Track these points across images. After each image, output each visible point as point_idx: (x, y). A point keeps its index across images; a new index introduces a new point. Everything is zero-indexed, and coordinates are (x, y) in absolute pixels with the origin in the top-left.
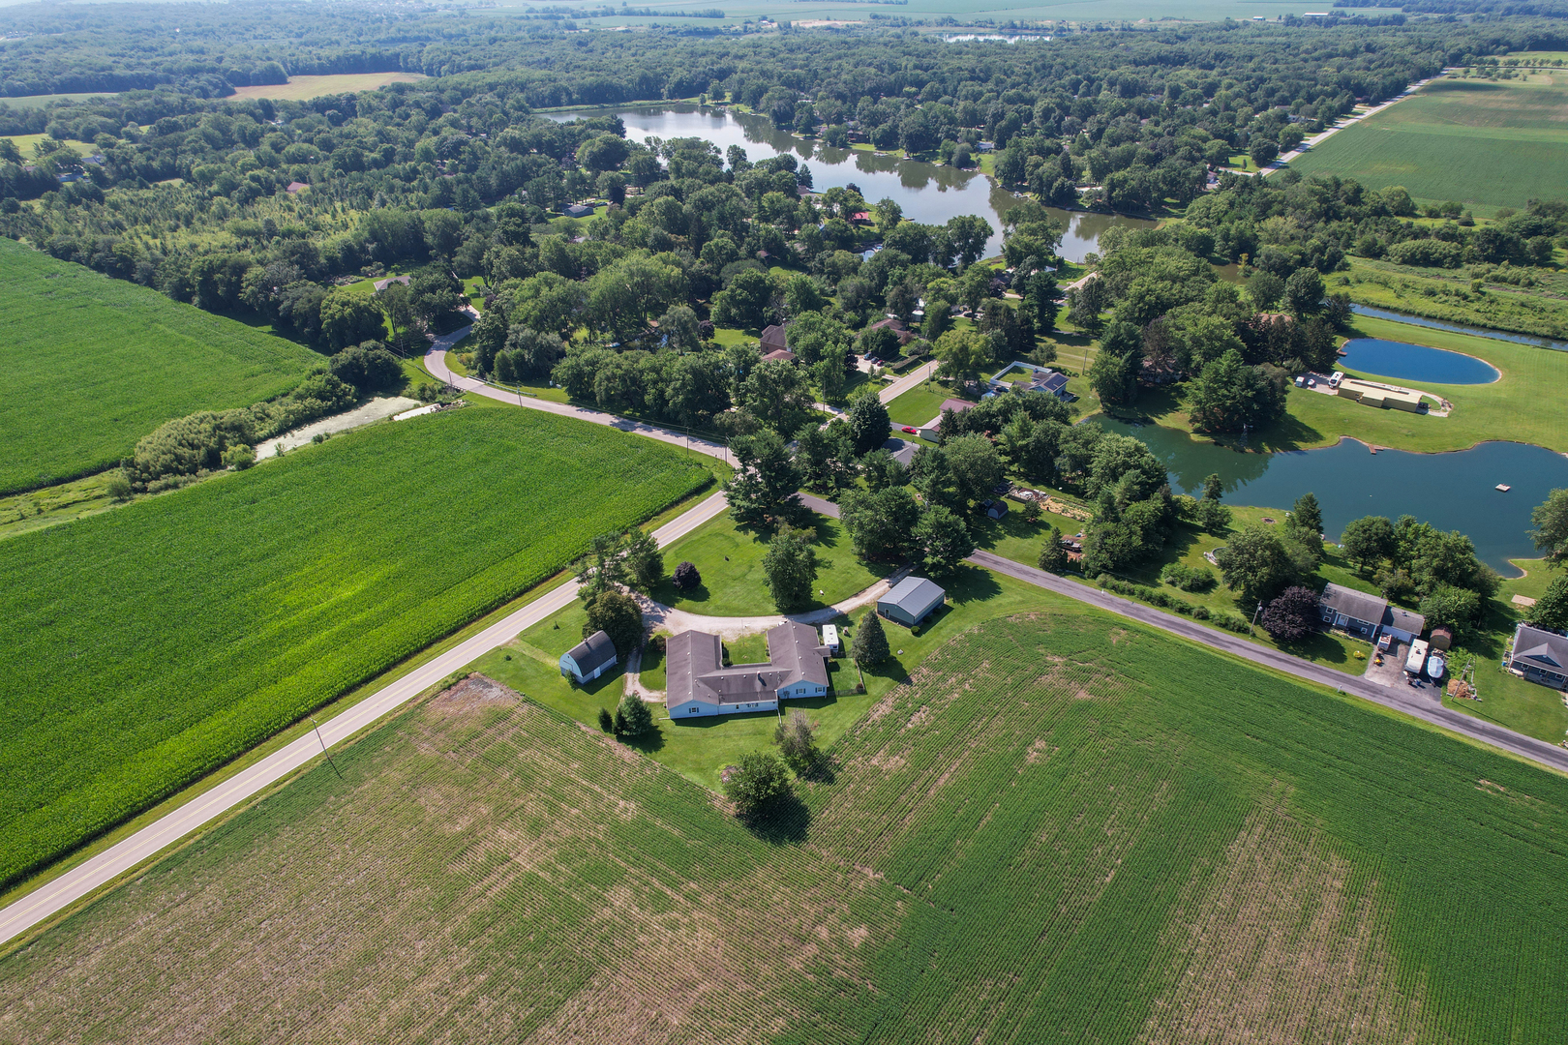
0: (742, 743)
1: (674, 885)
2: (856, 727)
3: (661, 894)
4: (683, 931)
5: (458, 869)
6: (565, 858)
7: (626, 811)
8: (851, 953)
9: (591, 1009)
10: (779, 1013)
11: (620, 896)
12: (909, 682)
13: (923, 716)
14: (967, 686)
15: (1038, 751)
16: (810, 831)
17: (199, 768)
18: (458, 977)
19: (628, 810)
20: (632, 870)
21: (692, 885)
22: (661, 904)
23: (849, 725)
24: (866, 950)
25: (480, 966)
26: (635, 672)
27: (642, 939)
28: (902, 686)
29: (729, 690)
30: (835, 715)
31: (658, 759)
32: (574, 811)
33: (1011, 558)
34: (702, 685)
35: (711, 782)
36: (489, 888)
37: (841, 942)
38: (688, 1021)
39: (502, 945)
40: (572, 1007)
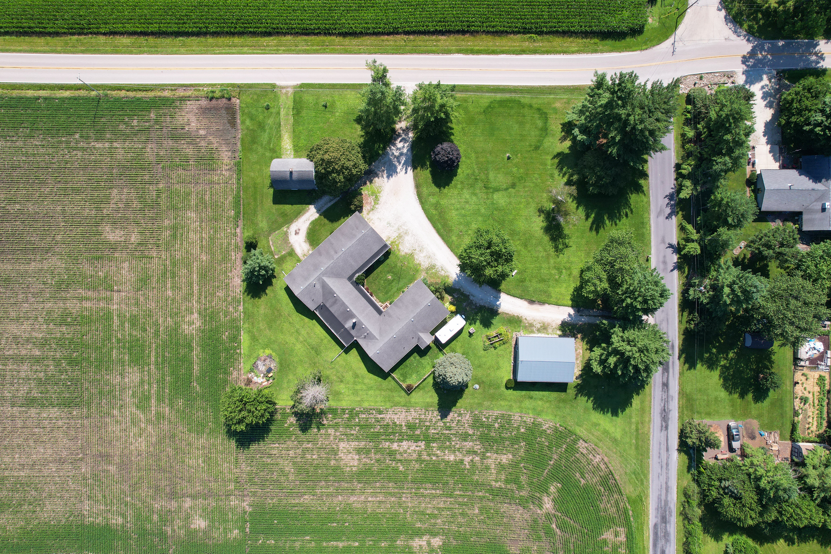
0: (298, 346)
1: (160, 400)
2: (367, 411)
3: (148, 398)
4: (135, 430)
5: (87, 269)
6: (134, 321)
7: (191, 323)
8: (187, 527)
9: (60, 423)
10: (123, 516)
11: (133, 376)
12: (444, 415)
13: (412, 448)
14: (467, 459)
15: (429, 543)
16: (254, 447)
17: (30, 28)
18: (28, 340)
19: (192, 325)
20: (152, 367)
21: (167, 409)
22: (143, 403)
23: (366, 405)
24: (192, 534)
25: (43, 343)
26: (318, 211)
27: (116, 412)
28: (436, 413)
29: (331, 306)
30: (370, 388)
31: (246, 305)
32: (169, 293)
33: (682, 393)
34: (318, 286)
35: (249, 356)
36: (87, 299)
37: (188, 517)
38: (89, 476)
39: (60, 343)
40: (54, 412)
